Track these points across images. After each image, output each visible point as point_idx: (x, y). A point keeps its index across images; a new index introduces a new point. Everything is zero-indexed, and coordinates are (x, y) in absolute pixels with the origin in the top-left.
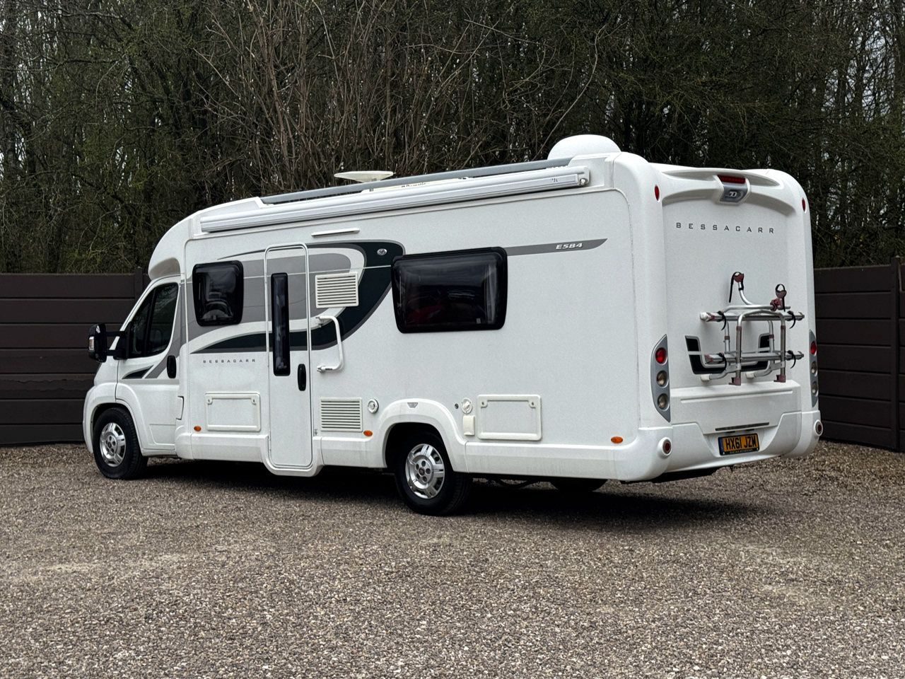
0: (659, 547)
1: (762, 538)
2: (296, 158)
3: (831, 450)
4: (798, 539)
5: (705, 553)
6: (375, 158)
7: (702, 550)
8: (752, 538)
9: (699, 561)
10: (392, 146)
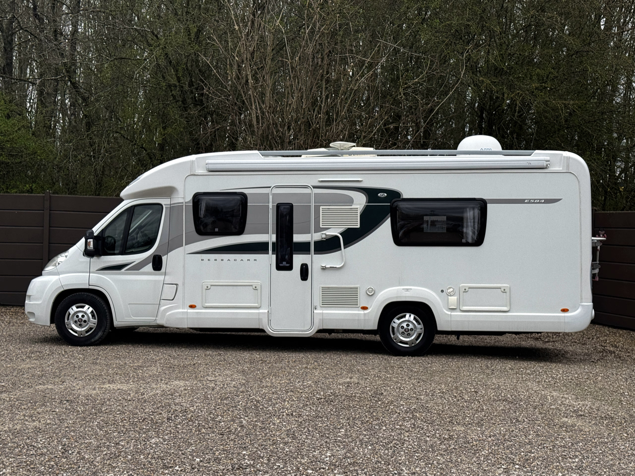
0: (494, 391)
1: (562, 388)
2: (262, 126)
3: (611, 333)
4: (586, 389)
5: (525, 396)
6: (314, 128)
7: (523, 394)
8: (556, 388)
9: (520, 401)
10: (325, 121)
